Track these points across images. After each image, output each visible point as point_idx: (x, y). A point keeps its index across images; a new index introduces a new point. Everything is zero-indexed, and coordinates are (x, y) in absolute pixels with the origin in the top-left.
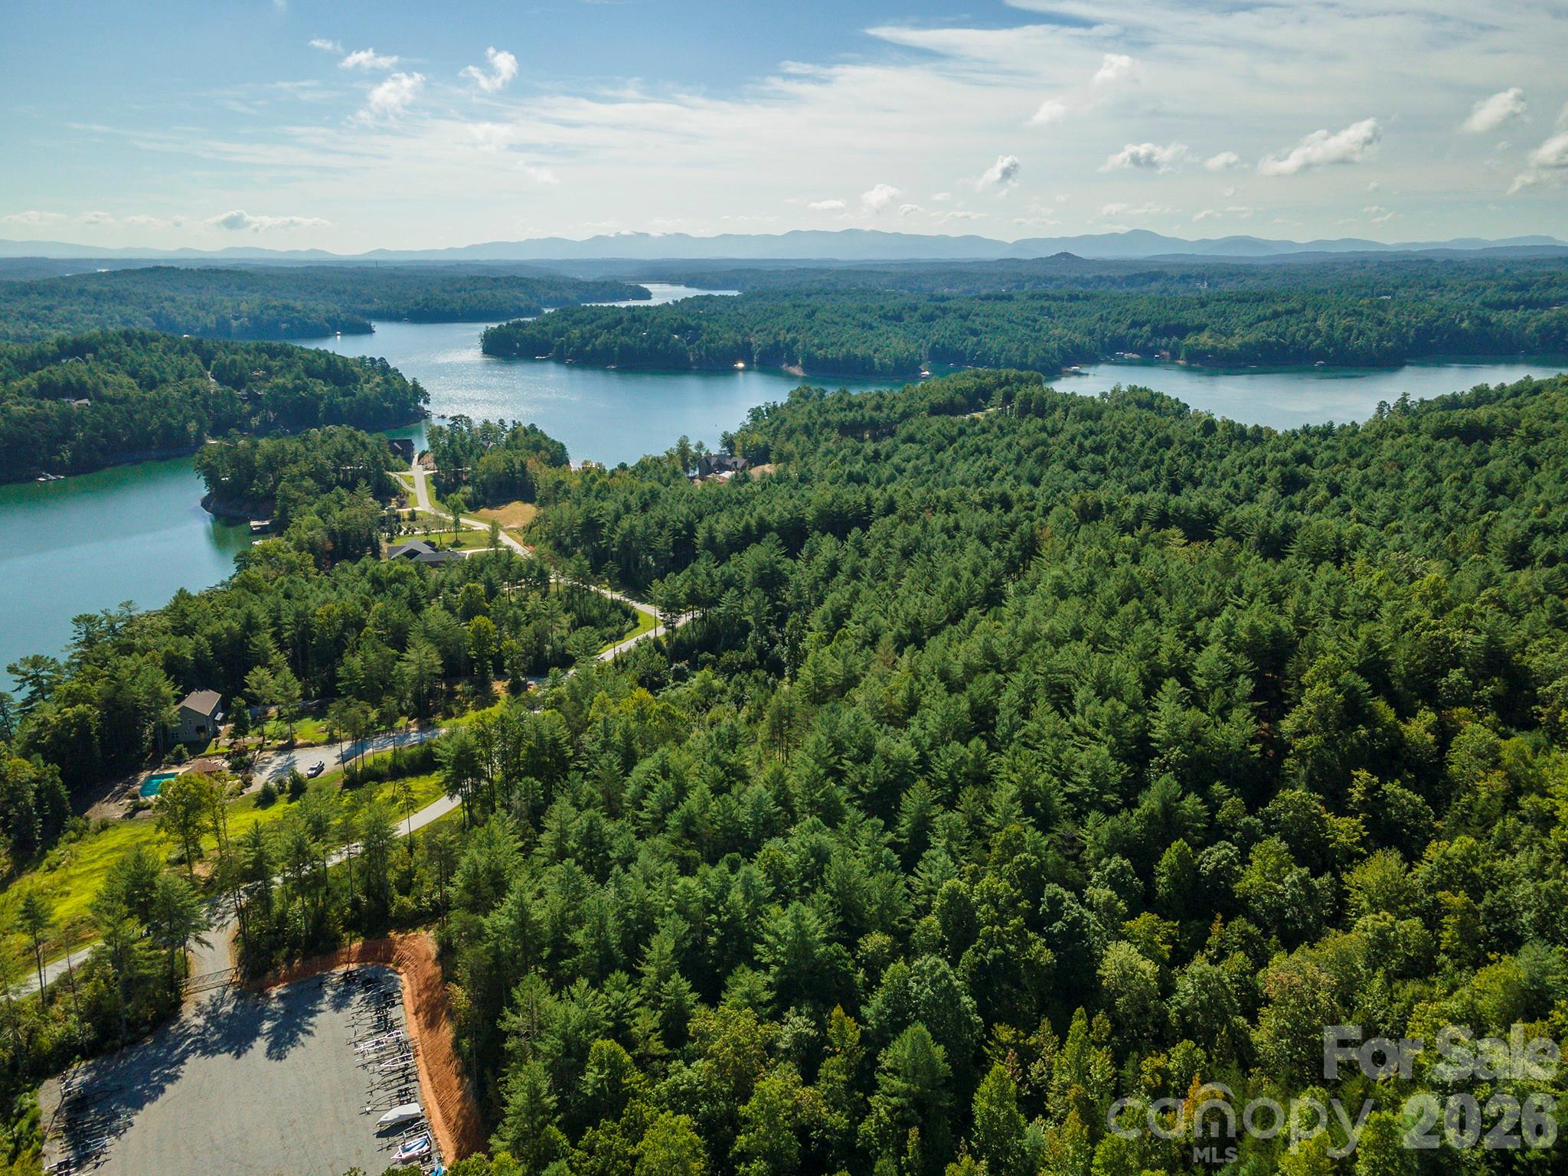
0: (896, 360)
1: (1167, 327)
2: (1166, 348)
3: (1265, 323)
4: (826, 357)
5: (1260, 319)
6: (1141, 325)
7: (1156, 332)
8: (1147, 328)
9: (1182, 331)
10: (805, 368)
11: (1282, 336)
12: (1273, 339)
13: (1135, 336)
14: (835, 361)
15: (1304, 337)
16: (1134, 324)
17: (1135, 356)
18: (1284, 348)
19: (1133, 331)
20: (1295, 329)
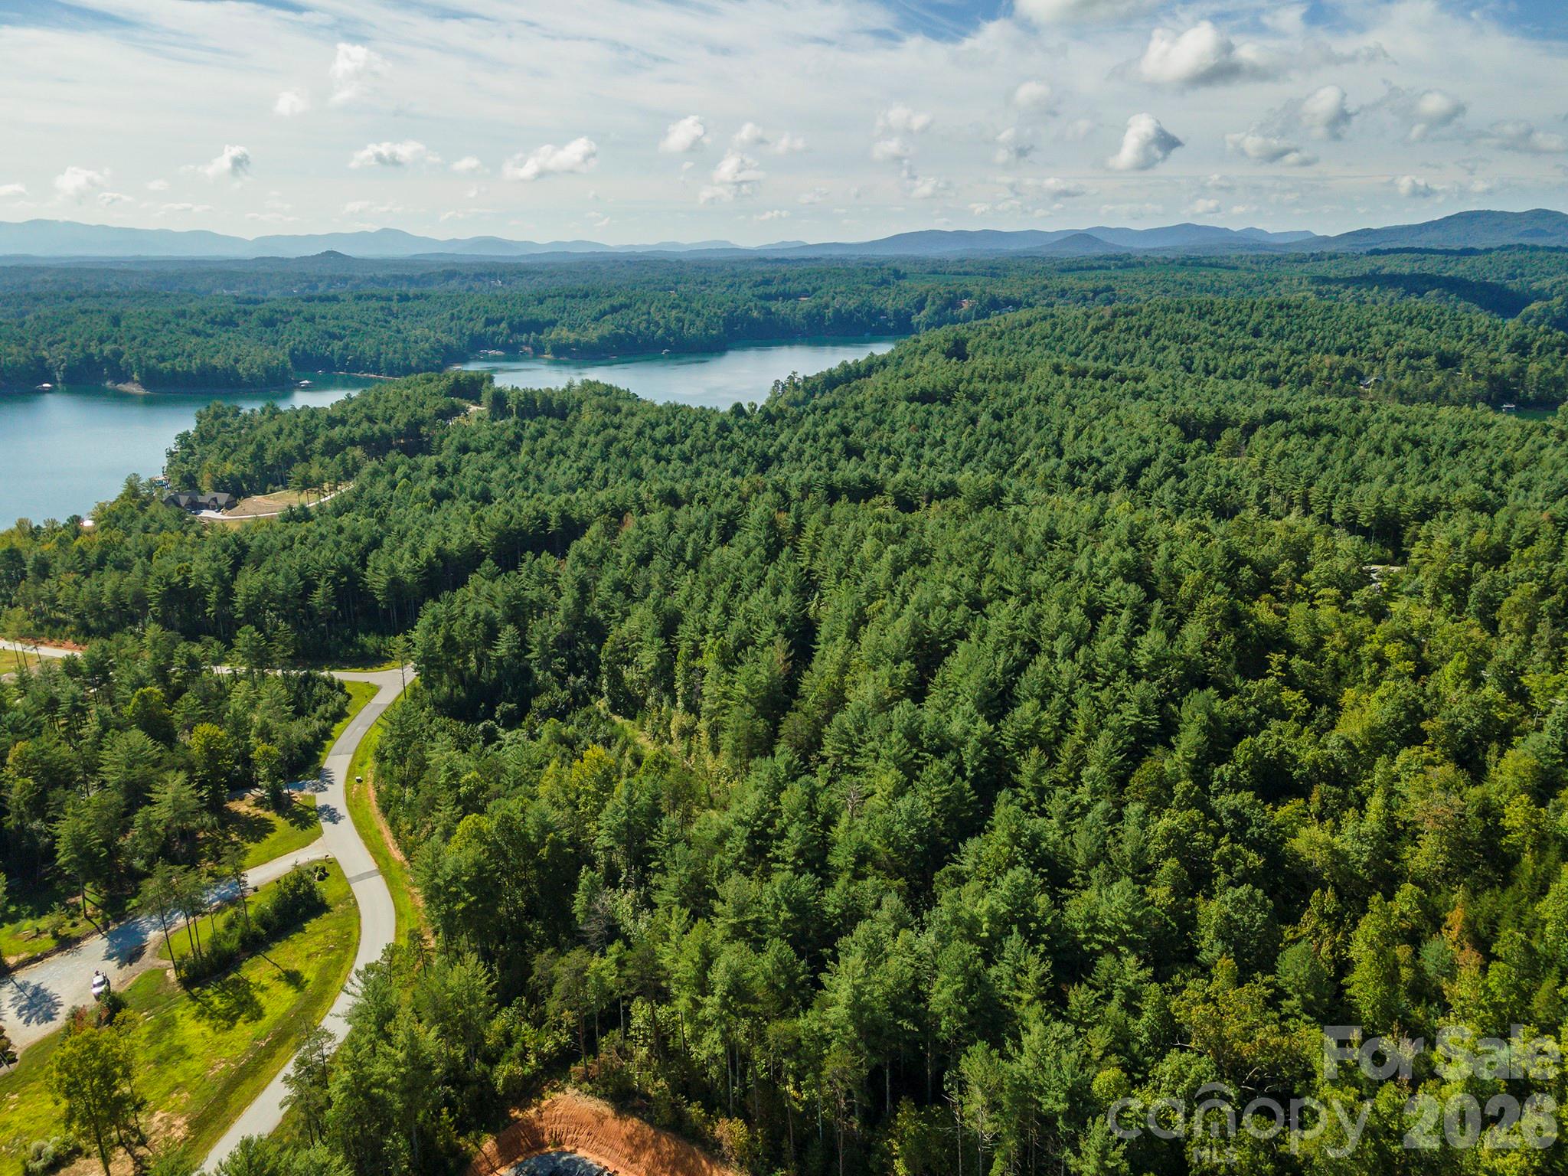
0: (267, 370)
1: (521, 323)
2: (527, 344)
3: (608, 317)
4: (173, 370)
5: (603, 314)
6: (499, 321)
7: (515, 329)
8: (503, 325)
9: (538, 326)
10: (144, 384)
11: (628, 328)
12: (622, 331)
13: (494, 334)
14: (187, 374)
15: (648, 328)
16: (489, 322)
17: (498, 353)
18: (633, 339)
19: (491, 329)
20: (637, 321)
